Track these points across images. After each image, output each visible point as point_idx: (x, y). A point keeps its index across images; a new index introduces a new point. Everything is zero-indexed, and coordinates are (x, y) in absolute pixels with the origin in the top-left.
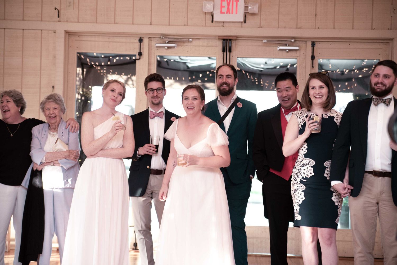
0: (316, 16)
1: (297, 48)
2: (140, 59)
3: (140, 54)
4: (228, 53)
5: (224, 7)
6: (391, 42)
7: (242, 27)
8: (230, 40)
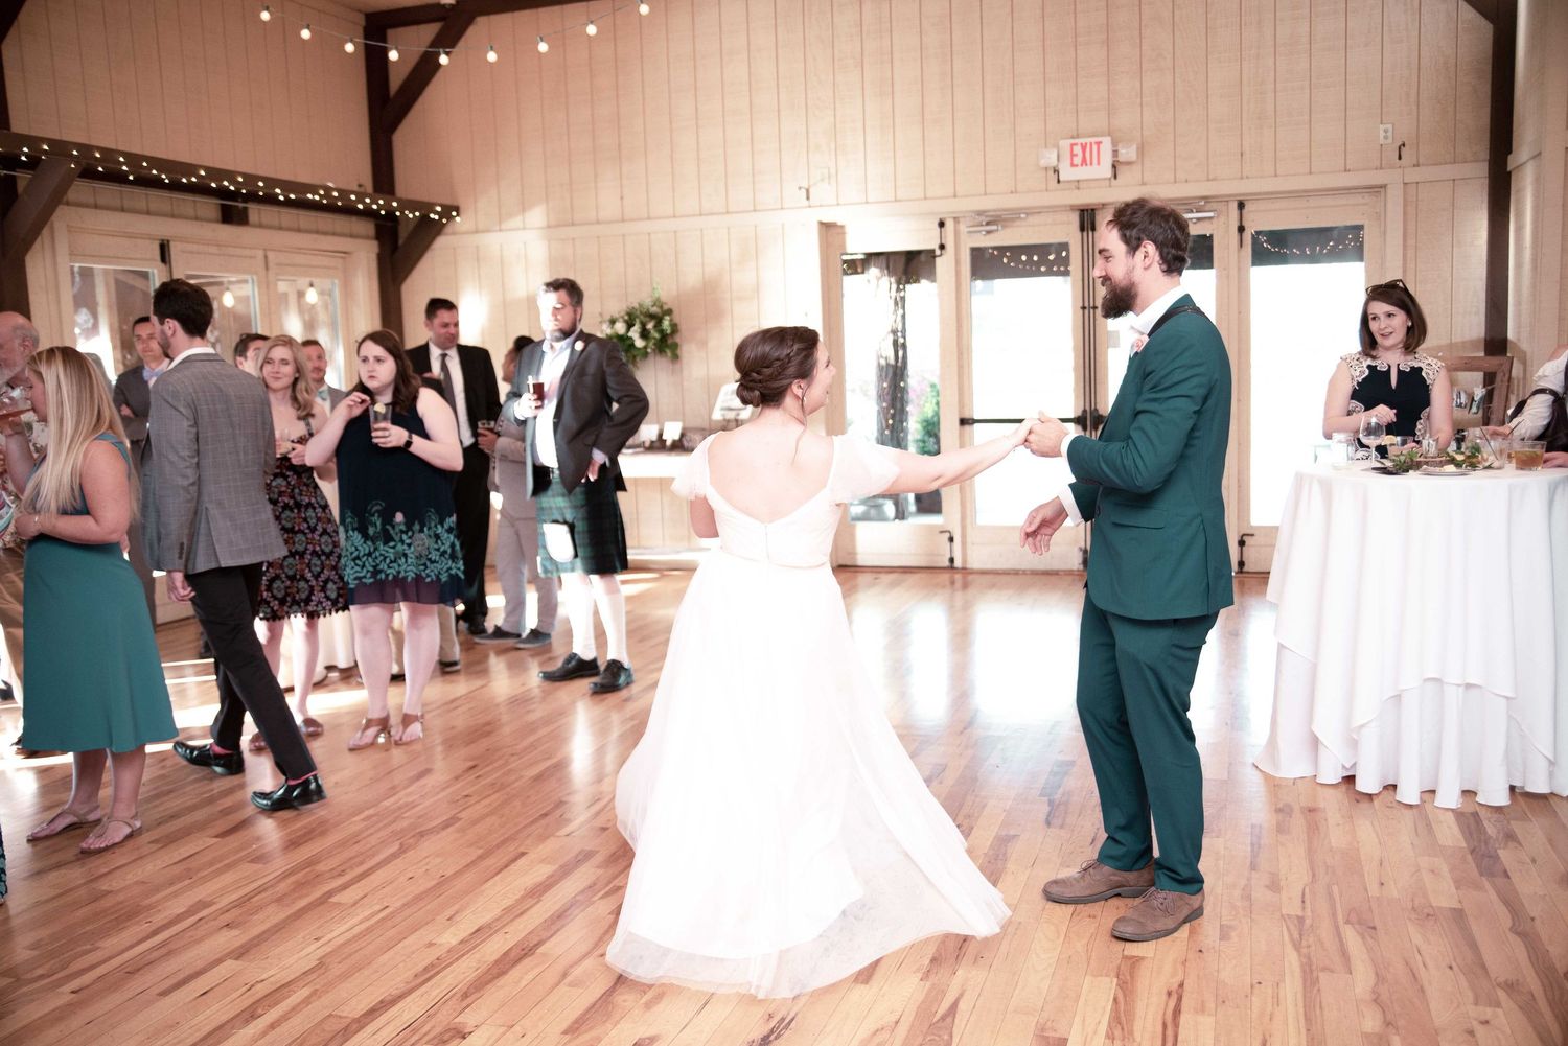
0: (1242, 155)
1: (1211, 214)
2: (941, 255)
3: (942, 247)
4: (1091, 233)
5: (1076, 155)
6: (1382, 190)
7: (1110, 186)
8: (1093, 210)
